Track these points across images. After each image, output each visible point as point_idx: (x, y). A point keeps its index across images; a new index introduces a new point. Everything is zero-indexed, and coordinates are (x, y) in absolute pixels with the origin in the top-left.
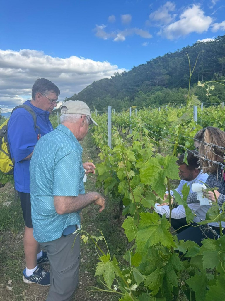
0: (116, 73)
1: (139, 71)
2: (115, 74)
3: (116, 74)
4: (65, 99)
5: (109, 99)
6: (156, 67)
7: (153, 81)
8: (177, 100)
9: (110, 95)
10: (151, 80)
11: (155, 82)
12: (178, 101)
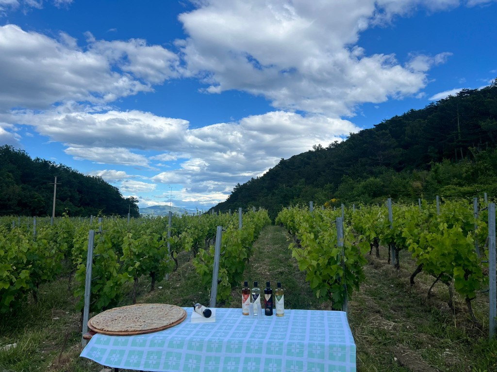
0: (317, 145)
1: (351, 143)
2: (314, 147)
3: (316, 148)
4: (236, 186)
5: (301, 186)
6: (378, 137)
7: (373, 158)
8: (401, 191)
9: (303, 180)
10: (370, 157)
11: (378, 160)
12: (403, 192)
